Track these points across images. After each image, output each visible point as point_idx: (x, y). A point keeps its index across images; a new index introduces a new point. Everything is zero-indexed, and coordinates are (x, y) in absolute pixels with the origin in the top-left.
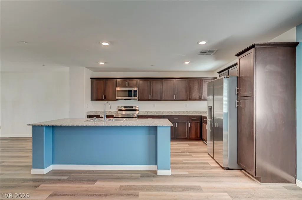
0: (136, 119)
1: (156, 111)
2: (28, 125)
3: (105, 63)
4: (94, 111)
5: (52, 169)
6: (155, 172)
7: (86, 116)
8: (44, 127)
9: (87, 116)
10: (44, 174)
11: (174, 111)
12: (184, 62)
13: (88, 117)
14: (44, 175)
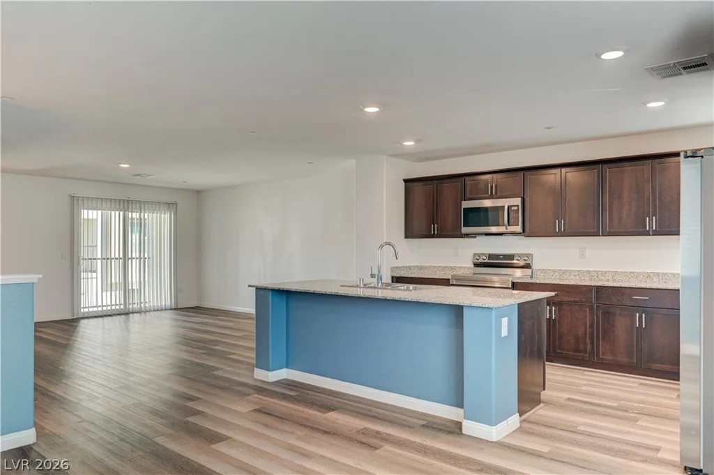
0: (510, 291)
1: (589, 272)
2: (249, 286)
3: (417, 141)
4: (414, 267)
5: (285, 377)
6: (459, 425)
7: (390, 278)
8: (270, 293)
9: (393, 277)
10: (270, 381)
11: (658, 275)
12: (644, 104)
13: (395, 279)
14: (268, 382)
